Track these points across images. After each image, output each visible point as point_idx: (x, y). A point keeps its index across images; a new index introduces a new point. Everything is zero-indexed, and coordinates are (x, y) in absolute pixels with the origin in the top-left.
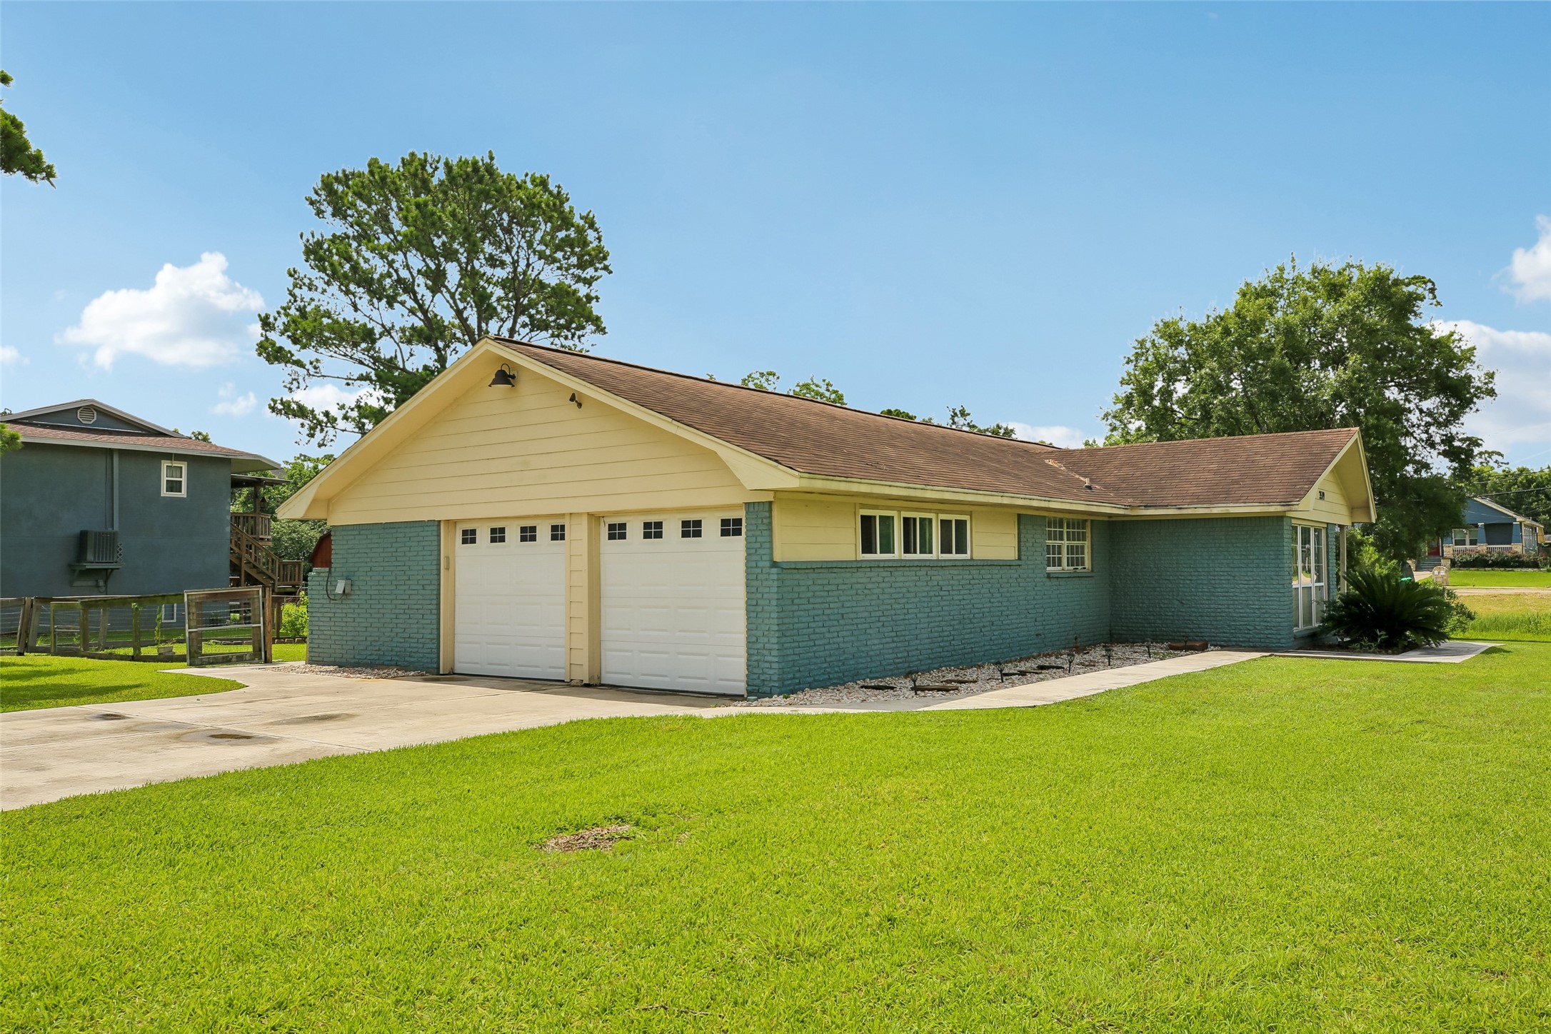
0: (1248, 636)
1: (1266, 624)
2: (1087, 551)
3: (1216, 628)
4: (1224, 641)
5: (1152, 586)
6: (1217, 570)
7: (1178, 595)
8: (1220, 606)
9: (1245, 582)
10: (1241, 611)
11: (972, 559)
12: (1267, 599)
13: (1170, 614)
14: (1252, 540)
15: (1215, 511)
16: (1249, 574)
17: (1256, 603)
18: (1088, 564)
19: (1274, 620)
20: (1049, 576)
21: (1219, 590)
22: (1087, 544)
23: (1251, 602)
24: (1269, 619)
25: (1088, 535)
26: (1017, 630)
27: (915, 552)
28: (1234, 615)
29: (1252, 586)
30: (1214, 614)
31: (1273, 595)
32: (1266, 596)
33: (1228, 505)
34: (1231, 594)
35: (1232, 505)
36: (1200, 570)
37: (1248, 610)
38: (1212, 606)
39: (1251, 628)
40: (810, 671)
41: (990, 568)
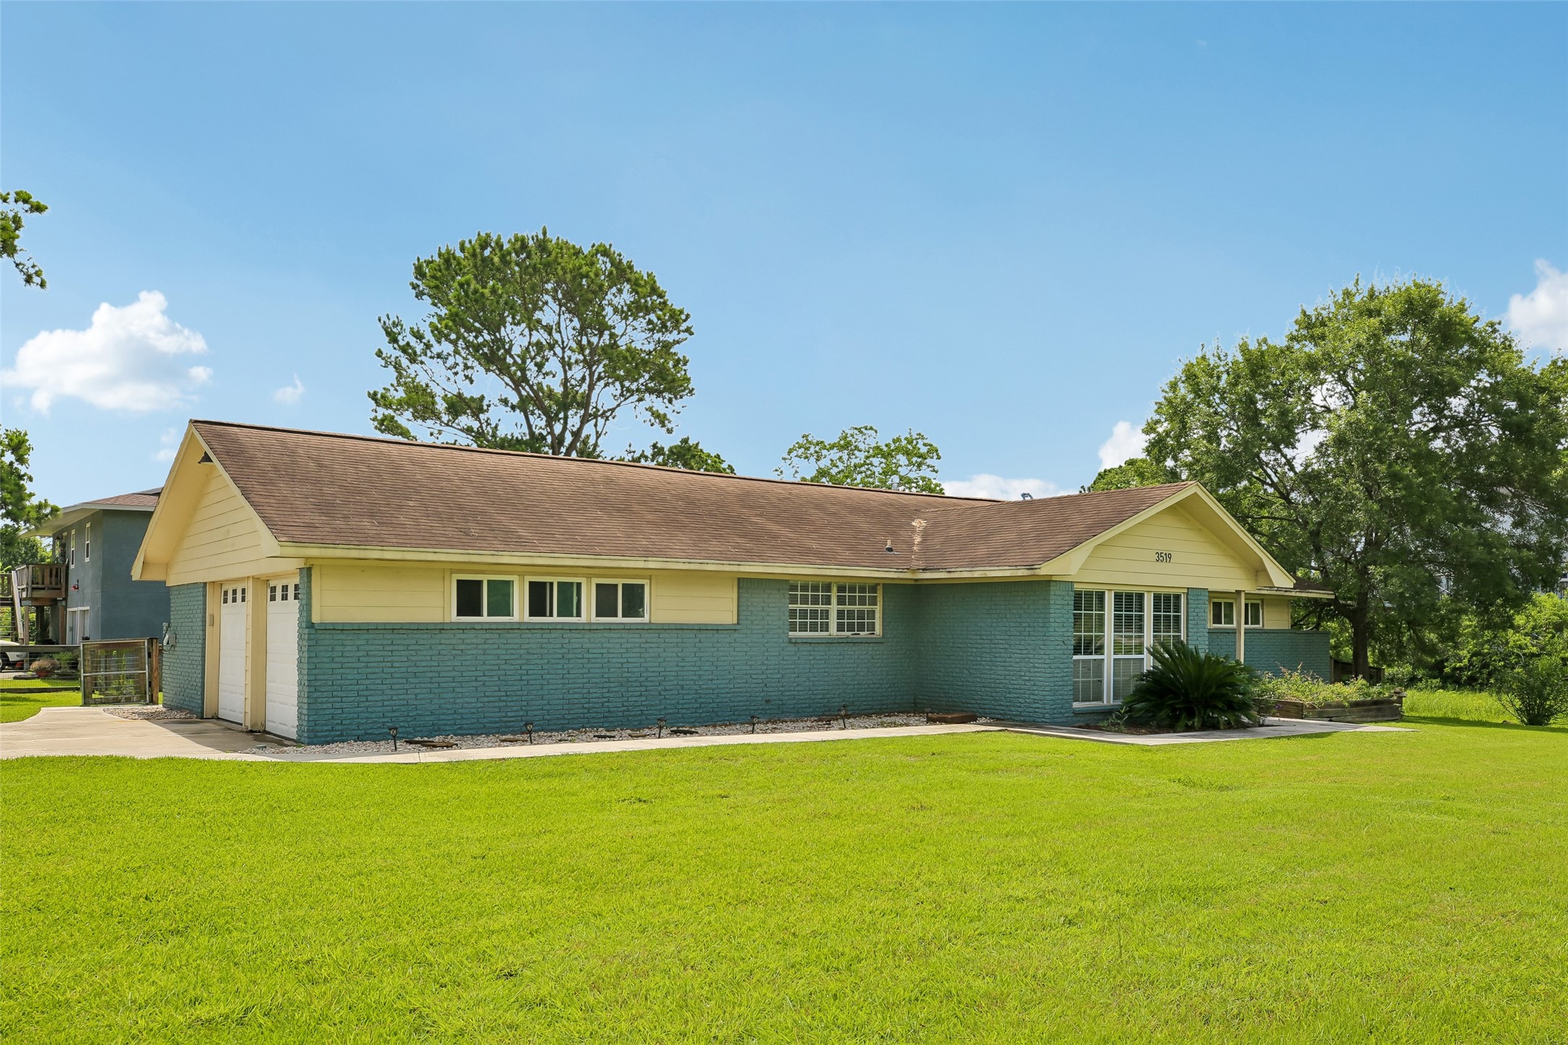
0: (1020, 709)
1: (1034, 697)
2: (878, 615)
3: (995, 700)
4: (1001, 714)
5: (947, 653)
6: (997, 637)
7: (967, 664)
8: (999, 677)
9: (1019, 652)
10: (1015, 682)
11: (650, 623)
12: (1036, 670)
13: (960, 684)
14: (1025, 606)
15: (976, 575)
16: (1023, 642)
17: (1027, 674)
18: (878, 630)
19: (1041, 693)
20: (790, 641)
21: (998, 659)
22: (878, 609)
23: (1023, 674)
24: (1036, 692)
25: (880, 600)
26: (729, 695)
27: (551, 615)
28: (1010, 686)
29: (1024, 656)
30: (993, 685)
31: (1040, 665)
32: (1035, 667)
33: (986, 568)
34: (1008, 664)
35: (988, 568)
36: (984, 637)
37: (1020, 682)
38: (993, 676)
39: (1023, 701)
40: (359, 724)
41: (679, 632)
